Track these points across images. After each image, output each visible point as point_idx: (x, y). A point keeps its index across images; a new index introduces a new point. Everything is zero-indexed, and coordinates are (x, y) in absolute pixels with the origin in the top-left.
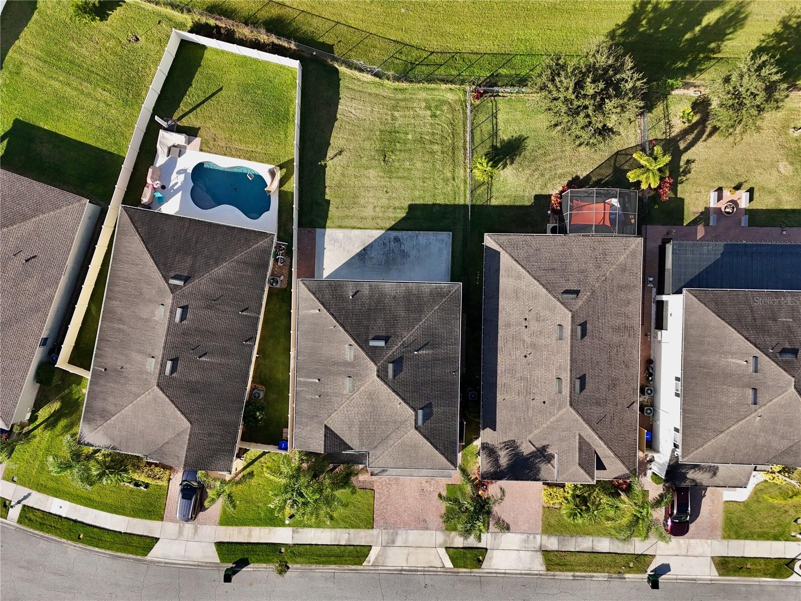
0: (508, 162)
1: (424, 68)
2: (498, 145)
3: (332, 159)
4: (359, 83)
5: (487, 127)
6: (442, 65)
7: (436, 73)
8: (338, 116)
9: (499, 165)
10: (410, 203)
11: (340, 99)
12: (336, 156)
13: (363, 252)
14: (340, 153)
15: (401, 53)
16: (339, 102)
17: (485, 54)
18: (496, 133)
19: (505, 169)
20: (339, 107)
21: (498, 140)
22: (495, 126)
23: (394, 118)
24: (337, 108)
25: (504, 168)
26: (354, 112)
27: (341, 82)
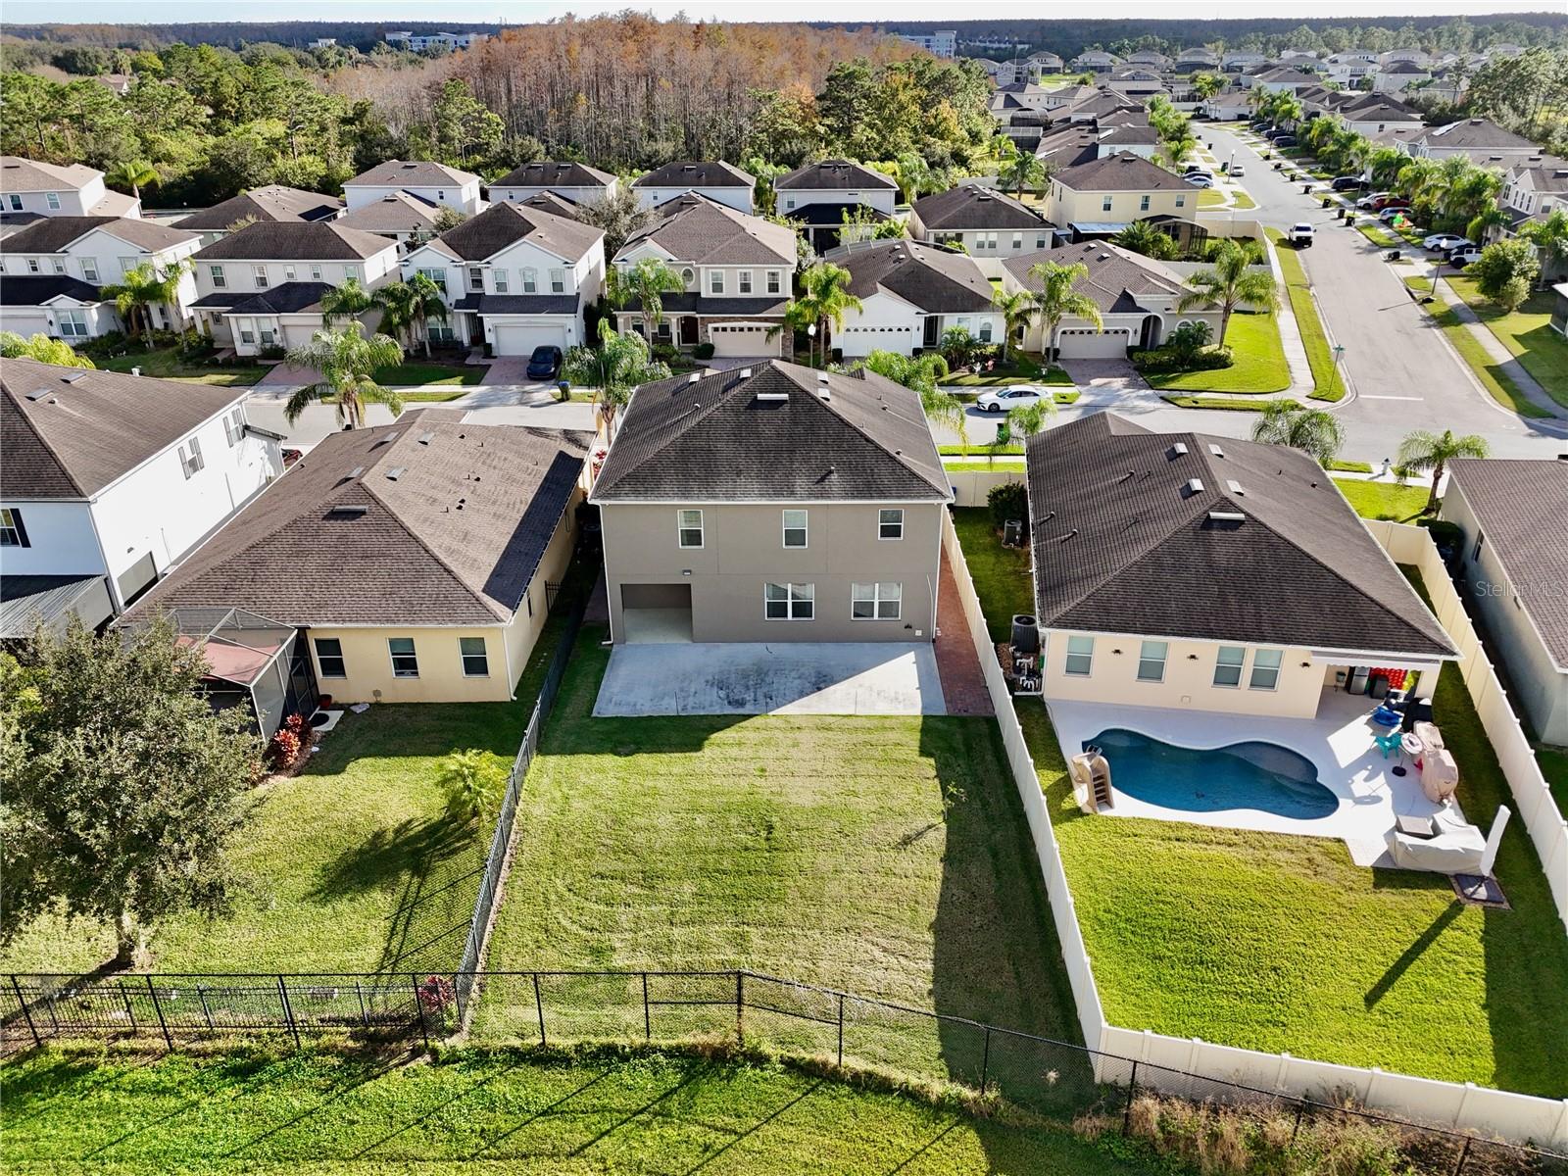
0: (390, 836)
1: (617, 1103)
2: (405, 877)
3: (929, 827)
4: (869, 1047)
5: (426, 924)
6: (544, 1113)
7: (573, 1088)
8: (929, 937)
9: (420, 828)
10: (699, 754)
11: (930, 993)
12: (920, 834)
13: (822, 685)
14: (907, 841)
15: (707, 1148)
16: (934, 981)
17: (357, 1157)
18: (401, 910)
19: (404, 819)
20: (929, 966)
21: (401, 890)
22: (400, 928)
23: (740, 942)
24: (935, 961)
25: (410, 822)
26: (878, 953)
27: (938, 1049)
